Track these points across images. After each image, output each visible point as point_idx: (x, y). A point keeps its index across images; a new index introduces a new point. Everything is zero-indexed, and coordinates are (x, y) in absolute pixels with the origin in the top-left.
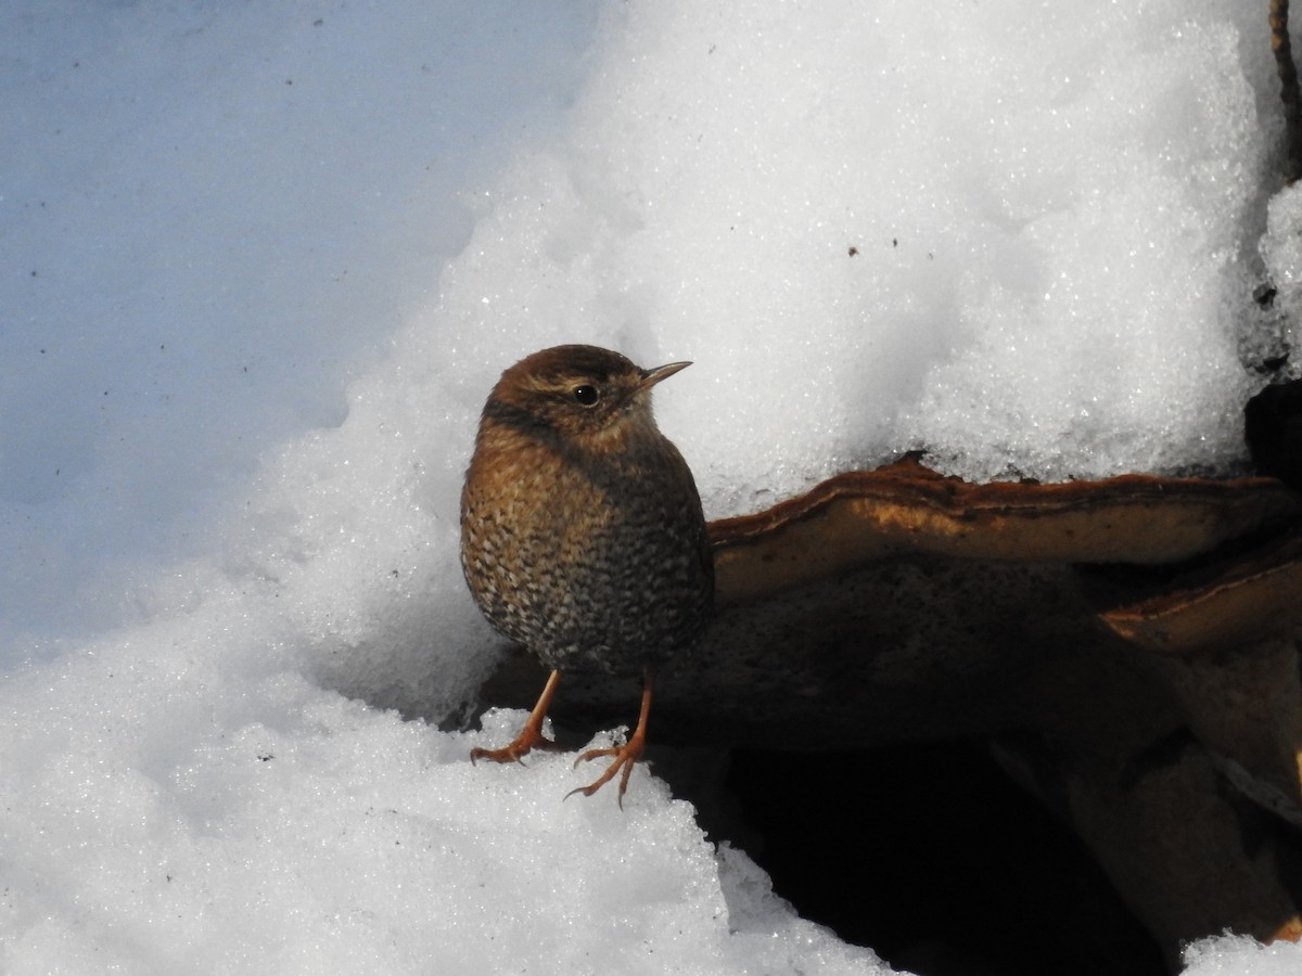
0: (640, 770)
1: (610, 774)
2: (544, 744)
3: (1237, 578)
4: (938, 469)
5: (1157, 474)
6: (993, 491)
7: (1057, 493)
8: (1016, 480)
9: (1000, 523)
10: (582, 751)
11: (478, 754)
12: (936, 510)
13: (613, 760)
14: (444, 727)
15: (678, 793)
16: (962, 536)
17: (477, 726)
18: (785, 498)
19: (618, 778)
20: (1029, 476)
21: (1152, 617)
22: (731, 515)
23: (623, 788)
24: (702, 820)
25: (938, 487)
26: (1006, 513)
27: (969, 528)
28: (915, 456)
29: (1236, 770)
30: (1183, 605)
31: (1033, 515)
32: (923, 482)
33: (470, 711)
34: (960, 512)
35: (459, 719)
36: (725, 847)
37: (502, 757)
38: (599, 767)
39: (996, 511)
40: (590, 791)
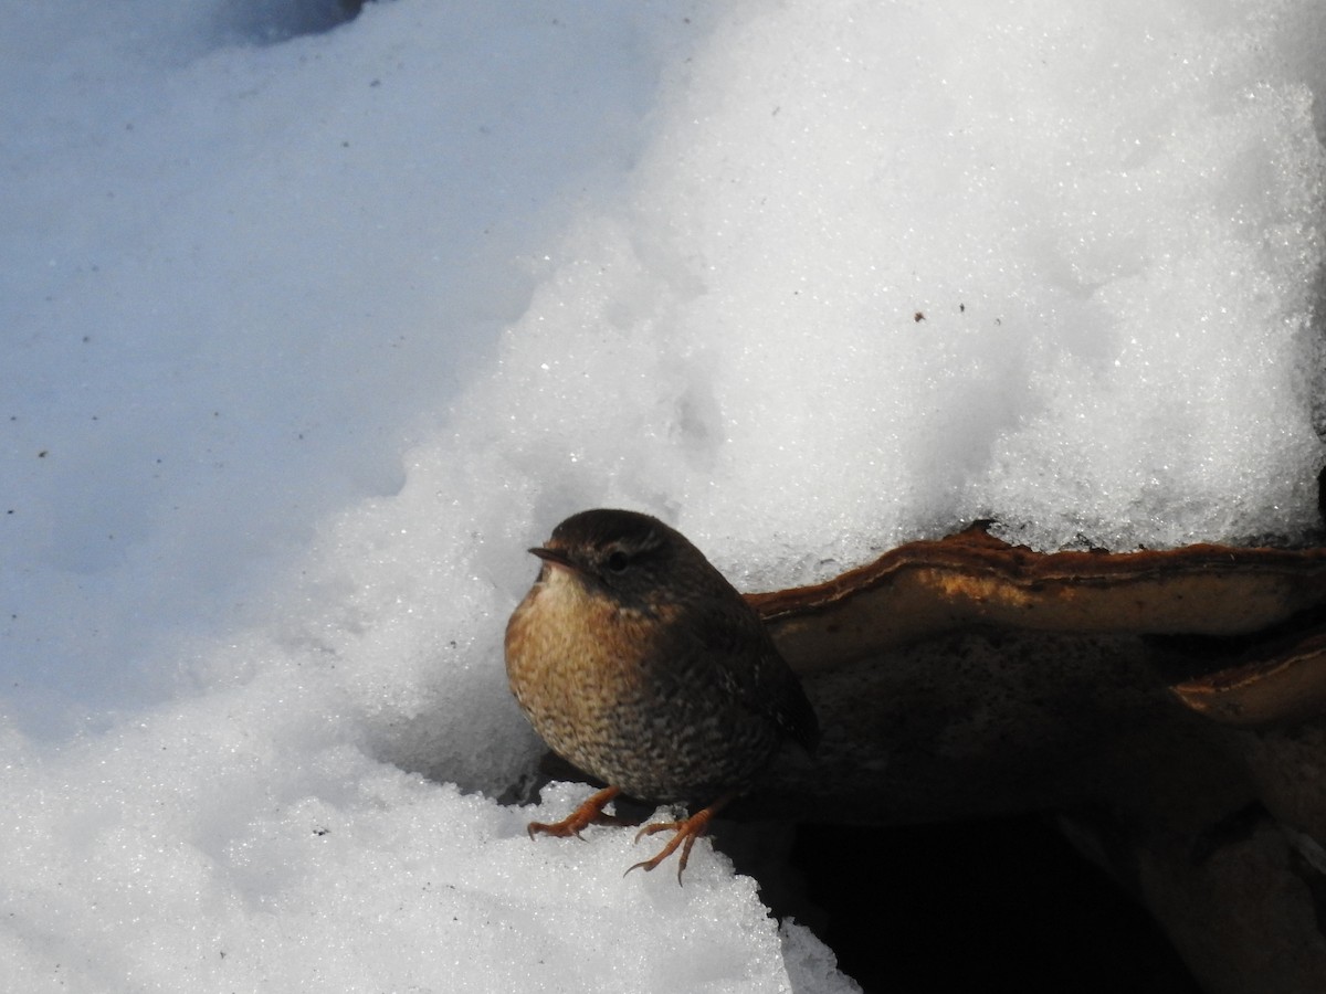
0: (702, 845)
1: (671, 849)
2: (604, 820)
3: (1311, 649)
4: (1006, 538)
5: (1229, 544)
6: (1062, 561)
7: (1126, 563)
8: (1085, 550)
9: (1069, 593)
10: (643, 826)
11: (536, 828)
12: (1003, 581)
13: (673, 834)
14: (503, 801)
15: (741, 868)
16: (1030, 606)
17: (537, 800)
18: (850, 568)
19: (678, 853)
20: (1099, 545)
21: (1226, 689)
22: (795, 585)
23: (683, 864)
24: (765, 896)
25: (1005, 556)
26: (1076, 583)
27: (1038, 599)
28: (982, 525)
29: (1309, 845)
30: (1256, 677)
31: (1103, 585)
32: (991, 552)
33: (529, 785)
34: (1028, 582)
35: (518, 791)
36: (789, 923)
37: (560, 831)
38: (660, 841)
39: (1064, 582)
40: (650, 865)
